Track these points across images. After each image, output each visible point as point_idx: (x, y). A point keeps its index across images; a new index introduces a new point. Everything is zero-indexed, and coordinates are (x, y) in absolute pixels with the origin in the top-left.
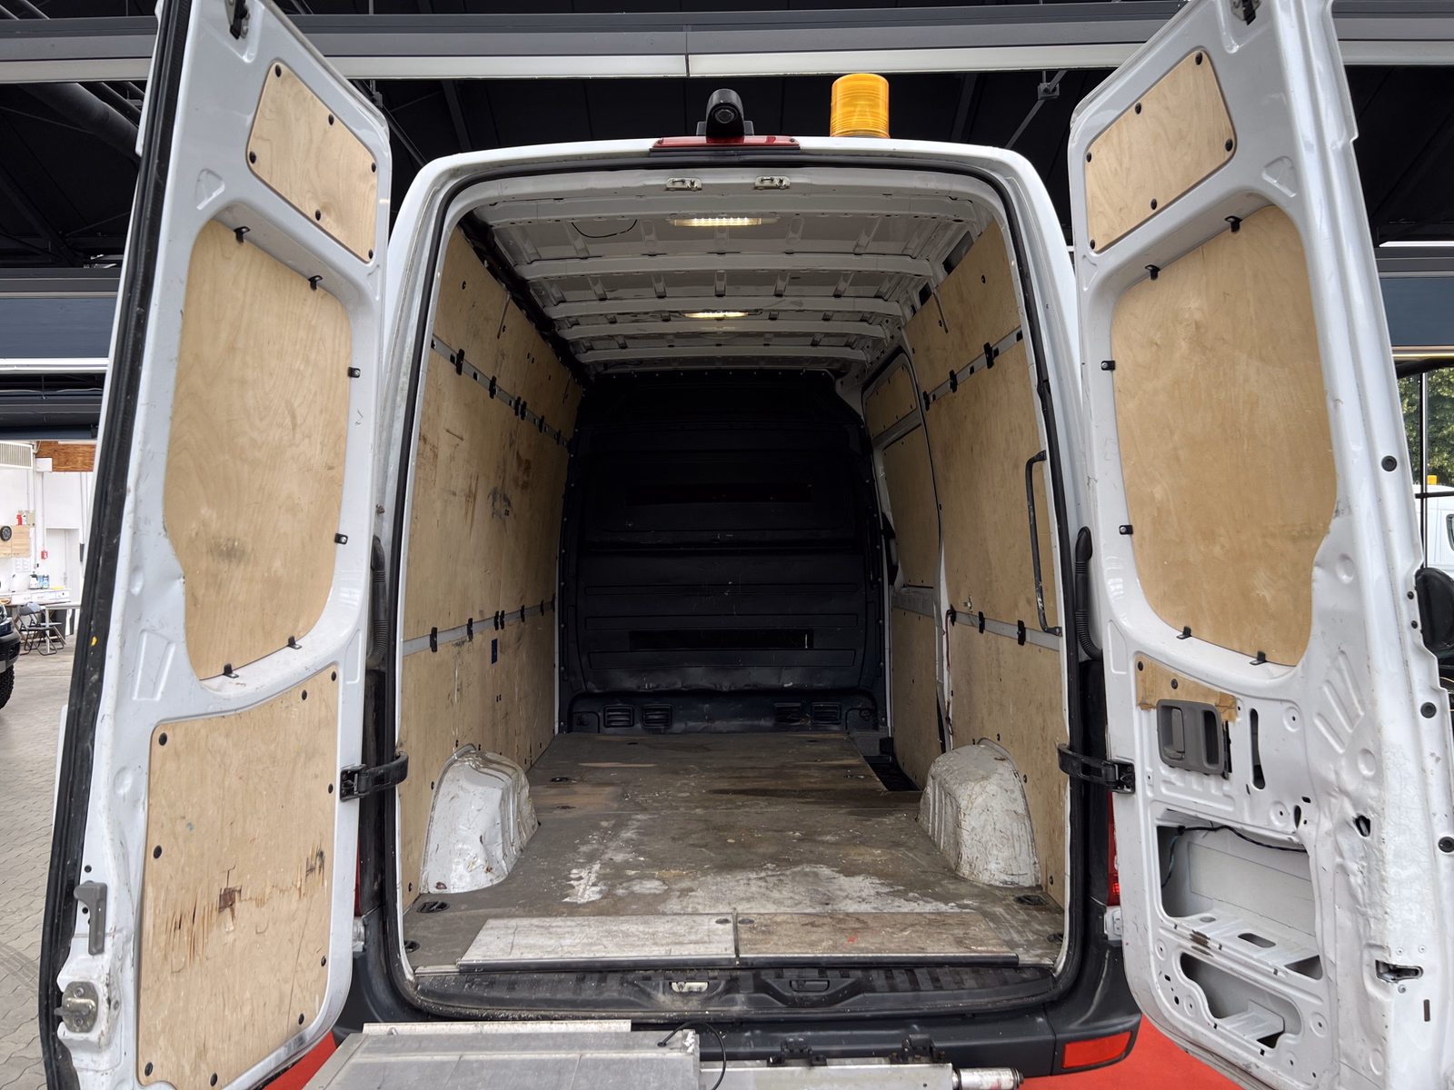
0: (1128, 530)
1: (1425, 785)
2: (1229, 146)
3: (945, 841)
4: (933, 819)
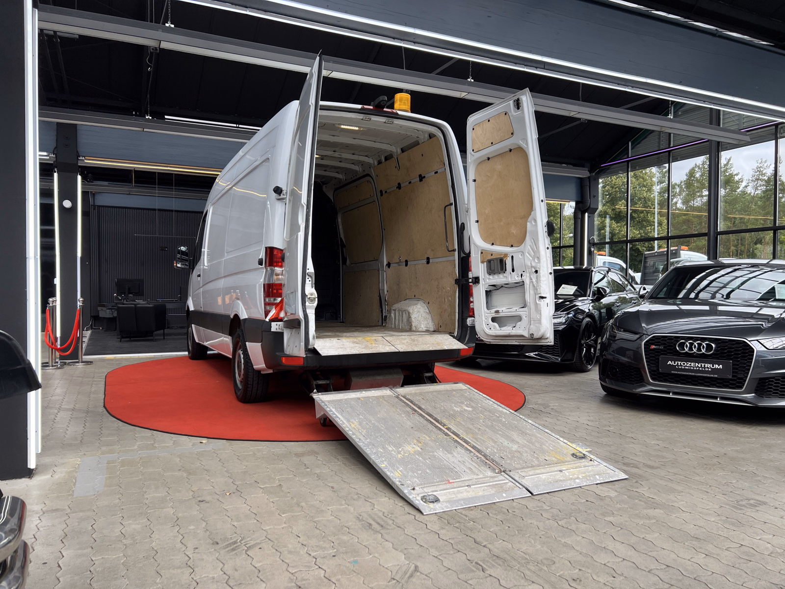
0: (477, 222)
1: (547, 262)
2: (512, 134)
3: (402, 326)
4: (394, 323)
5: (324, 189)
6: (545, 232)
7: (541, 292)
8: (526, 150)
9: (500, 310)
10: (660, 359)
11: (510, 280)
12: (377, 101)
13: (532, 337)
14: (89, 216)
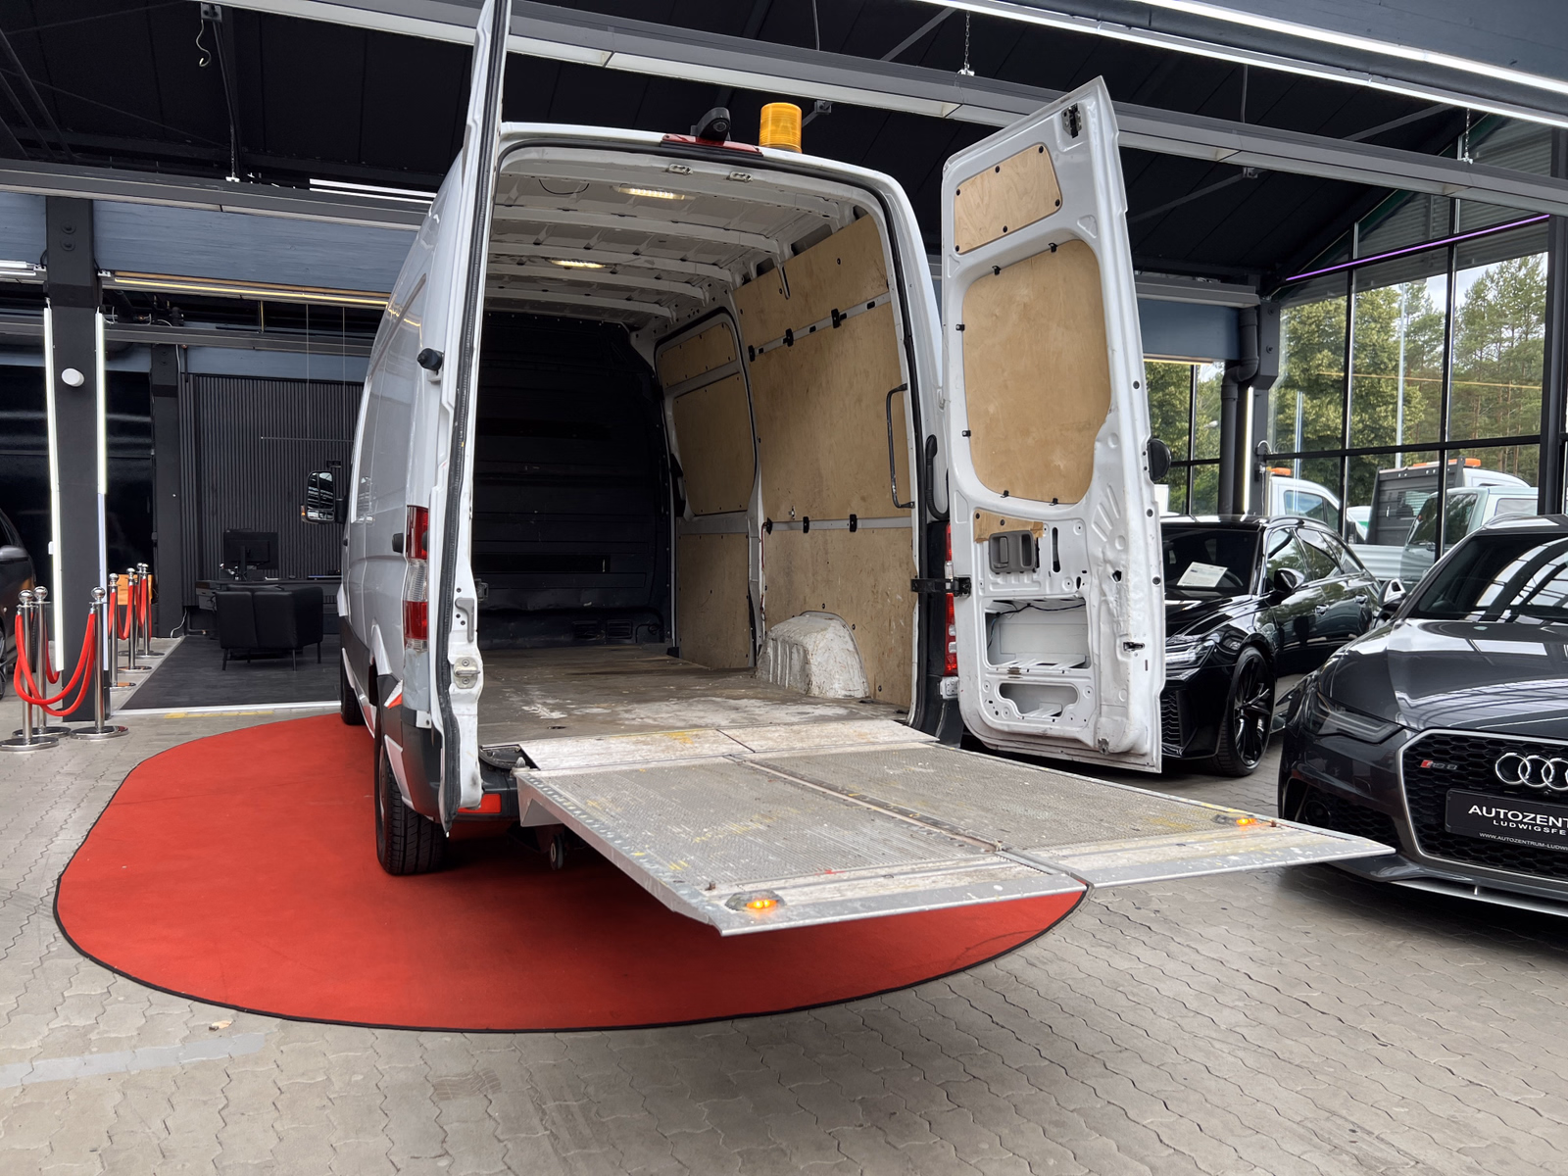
0: (968, 434)
1: (1147, 551)
2: (1058, 203)
3: (789, 681)
4: (774, 669)
5: (634, 341)
6: (1142, 468)
7: (1131, 631)
8: (1093, 246)
9: (1022, 666)
10: (1448, 798)
11: (1048, 592)
12: (703, 124)
13: (1104, 750)
14: (176, 395)
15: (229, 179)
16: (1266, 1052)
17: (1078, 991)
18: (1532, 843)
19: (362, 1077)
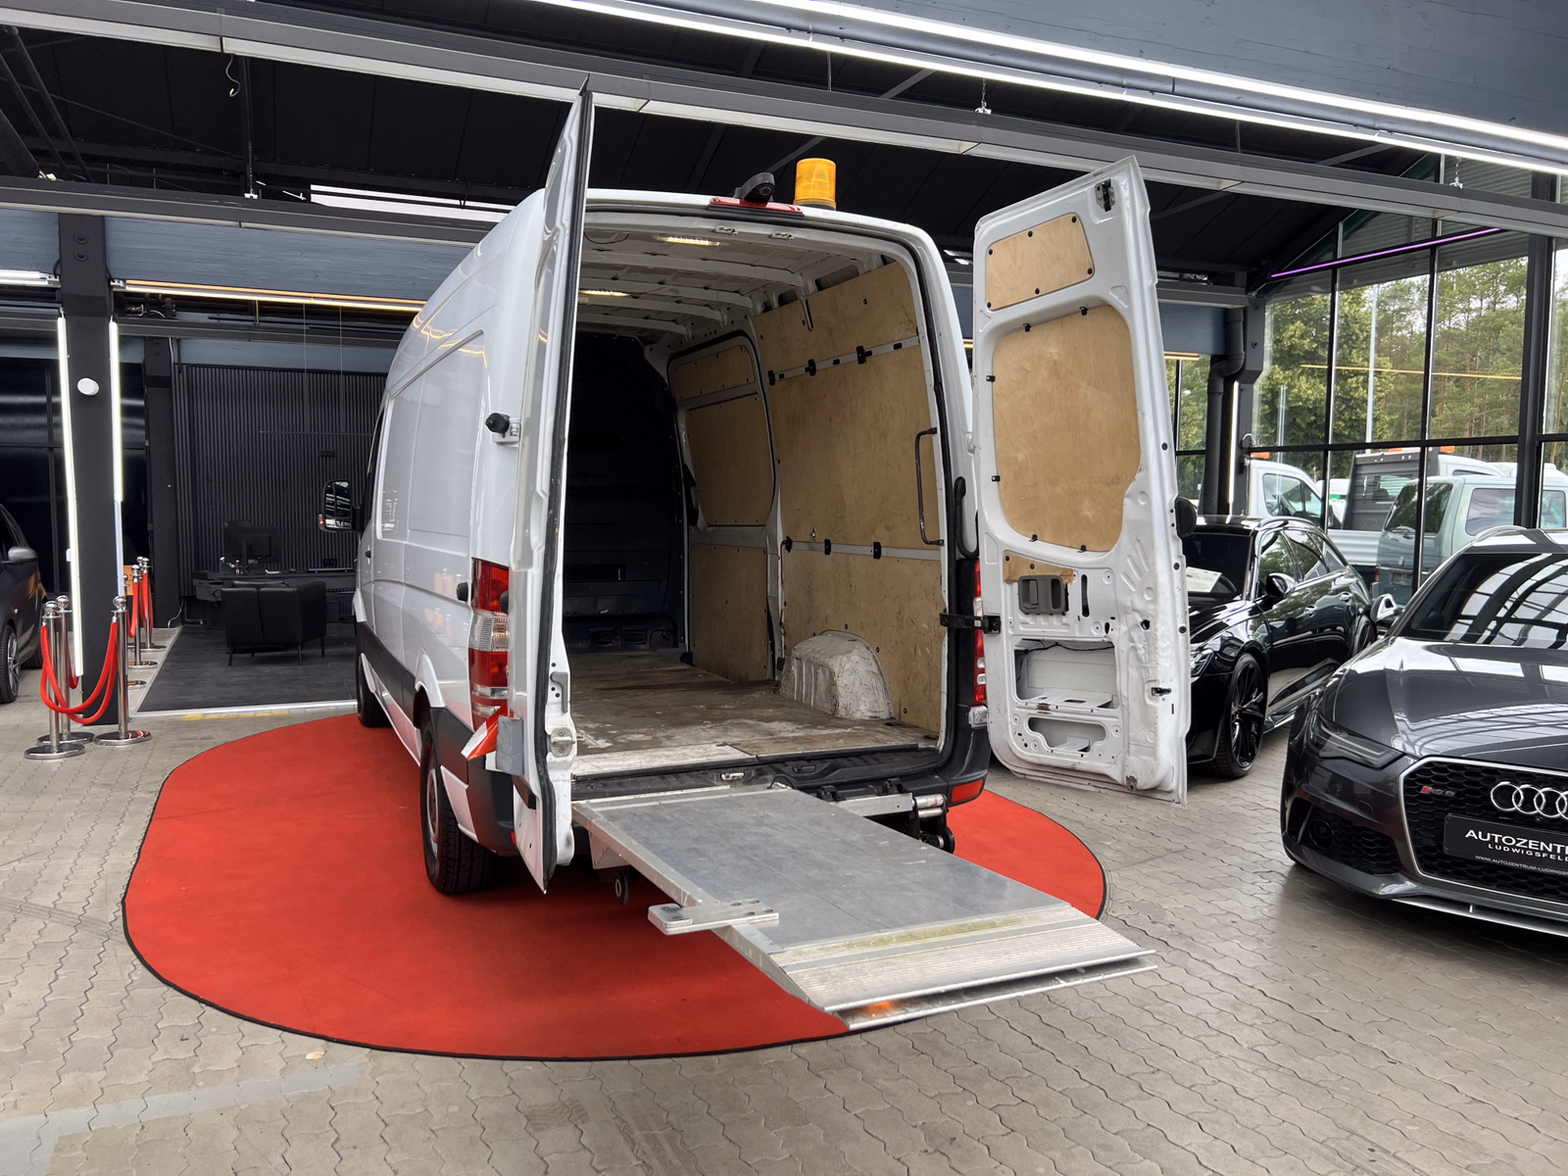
0: (997, 479)
1: (1174, 601)
2: (1090, 271)
3: (815, 700)
4: (798, 688)
5: (647, 354)
6: (1170, 524)
7: (1158, 677)
8: (1125, 314)
9: (1051, 702)
10: (1446, 822)
11: (1077, 635)
12: (749, 185)
13: (1132, 787)
14: (170, 386)
15: (247, 196)
16: (1286, 1071)
17: (1107, 1010)
18: (1524, 866)
19: (456, 1108)
